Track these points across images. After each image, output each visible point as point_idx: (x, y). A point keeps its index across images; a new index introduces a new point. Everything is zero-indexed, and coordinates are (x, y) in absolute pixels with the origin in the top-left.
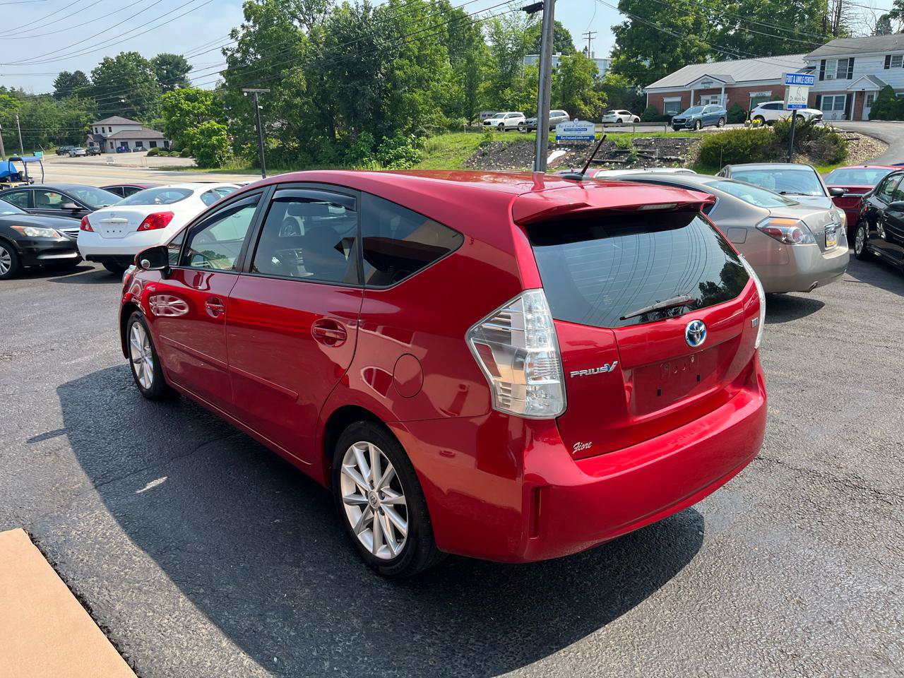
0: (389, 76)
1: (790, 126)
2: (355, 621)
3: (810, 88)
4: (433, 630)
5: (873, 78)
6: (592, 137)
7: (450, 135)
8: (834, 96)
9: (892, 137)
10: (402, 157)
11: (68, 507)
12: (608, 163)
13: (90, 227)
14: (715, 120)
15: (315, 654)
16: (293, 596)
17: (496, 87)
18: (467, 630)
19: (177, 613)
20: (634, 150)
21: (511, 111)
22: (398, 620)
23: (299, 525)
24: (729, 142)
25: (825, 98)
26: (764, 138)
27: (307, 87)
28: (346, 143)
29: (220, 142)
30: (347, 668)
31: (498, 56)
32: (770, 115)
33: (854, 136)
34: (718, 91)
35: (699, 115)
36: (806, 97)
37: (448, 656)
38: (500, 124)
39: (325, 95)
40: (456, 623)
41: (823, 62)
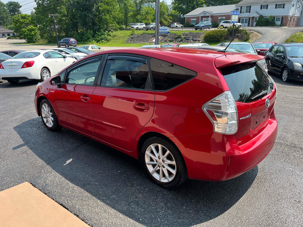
0: (98, 10)
1: (232, 29)
2: (161, 204)
3: (238, 16)
4: (188, 205)
5: (257, 12)
6: (169, 32)
7: (119, 31)
8: (245, 19)
9: (263, 32)
10: (103, 39)
11: (41, 172)
12: (174, 41)
13: (3, 67)
14: (208, 27)
15: (153, 216)
16: (137, 197)
17: (135, 14)
18: (199, 203)
19: (99, 207)
20: (183, 37)
21: (140, 23)
22: (175, 202)
23: (127, 173)
24: (214, 34)
25: (242, 19)
26: (224, 33)
27: (67, 13)
28: (83, 34)
29: (35, 33)
30: (166, 220)
31: (135, 3)
32: (225, 25)
33: (252, 32)
34: (208, 17)
35: (203, 25)
36: (237, 19)
37: (197, 213)
38: (137, 27)
39: (73, 17)
40: (194, 201)
41: (241, 7)
